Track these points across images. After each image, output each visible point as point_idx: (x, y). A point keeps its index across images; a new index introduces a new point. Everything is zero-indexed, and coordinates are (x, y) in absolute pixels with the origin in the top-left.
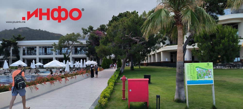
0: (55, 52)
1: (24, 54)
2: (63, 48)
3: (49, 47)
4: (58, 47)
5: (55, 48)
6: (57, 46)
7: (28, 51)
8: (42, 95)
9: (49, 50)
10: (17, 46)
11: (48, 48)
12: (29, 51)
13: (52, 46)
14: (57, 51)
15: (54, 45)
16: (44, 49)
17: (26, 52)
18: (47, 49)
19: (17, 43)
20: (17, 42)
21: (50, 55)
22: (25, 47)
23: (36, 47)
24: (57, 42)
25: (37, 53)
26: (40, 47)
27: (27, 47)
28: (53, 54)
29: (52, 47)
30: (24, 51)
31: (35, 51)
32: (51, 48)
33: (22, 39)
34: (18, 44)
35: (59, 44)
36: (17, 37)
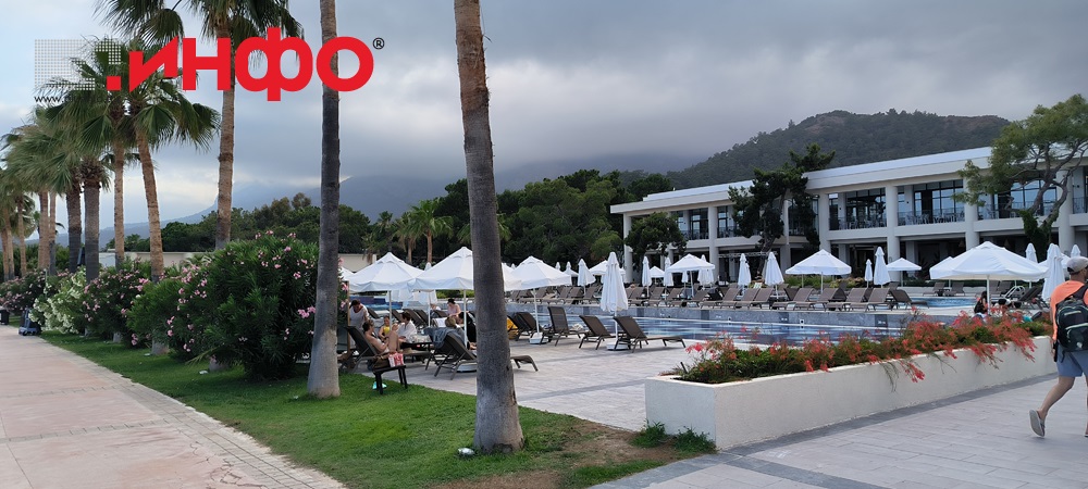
0: (975, 206)
1: (834, 225)
2: (1017, 185)
3: (941, 186)
4: (989, 179)
5: (971, 186)
6: (984, 174)
7: (849, 210)
8: (939, 404)
9: (942, 202)
10: (808, 195)
11: (940, 189)
12: (854, 209)
13: (957, 178)
14: (987, 199)
15: (969, 175)
16: (918, 196)
17: (841, 214)
18: (935, 194)
19: (806, 180)
20: (804, 176)
21: (949, 221)
22: (836, 196)
23: (882, 193)
24: (982, 157)
25: (890, 214)
26: (901, 190)
27: (846, 193)
28: (963, 214)
29: (956, 185)
30: (833, 210)
31: (881, 208)
32: (954, 188)
33: (825, 163)
34: (810, 186)
35: (993, 168)
36: (806, 158)
